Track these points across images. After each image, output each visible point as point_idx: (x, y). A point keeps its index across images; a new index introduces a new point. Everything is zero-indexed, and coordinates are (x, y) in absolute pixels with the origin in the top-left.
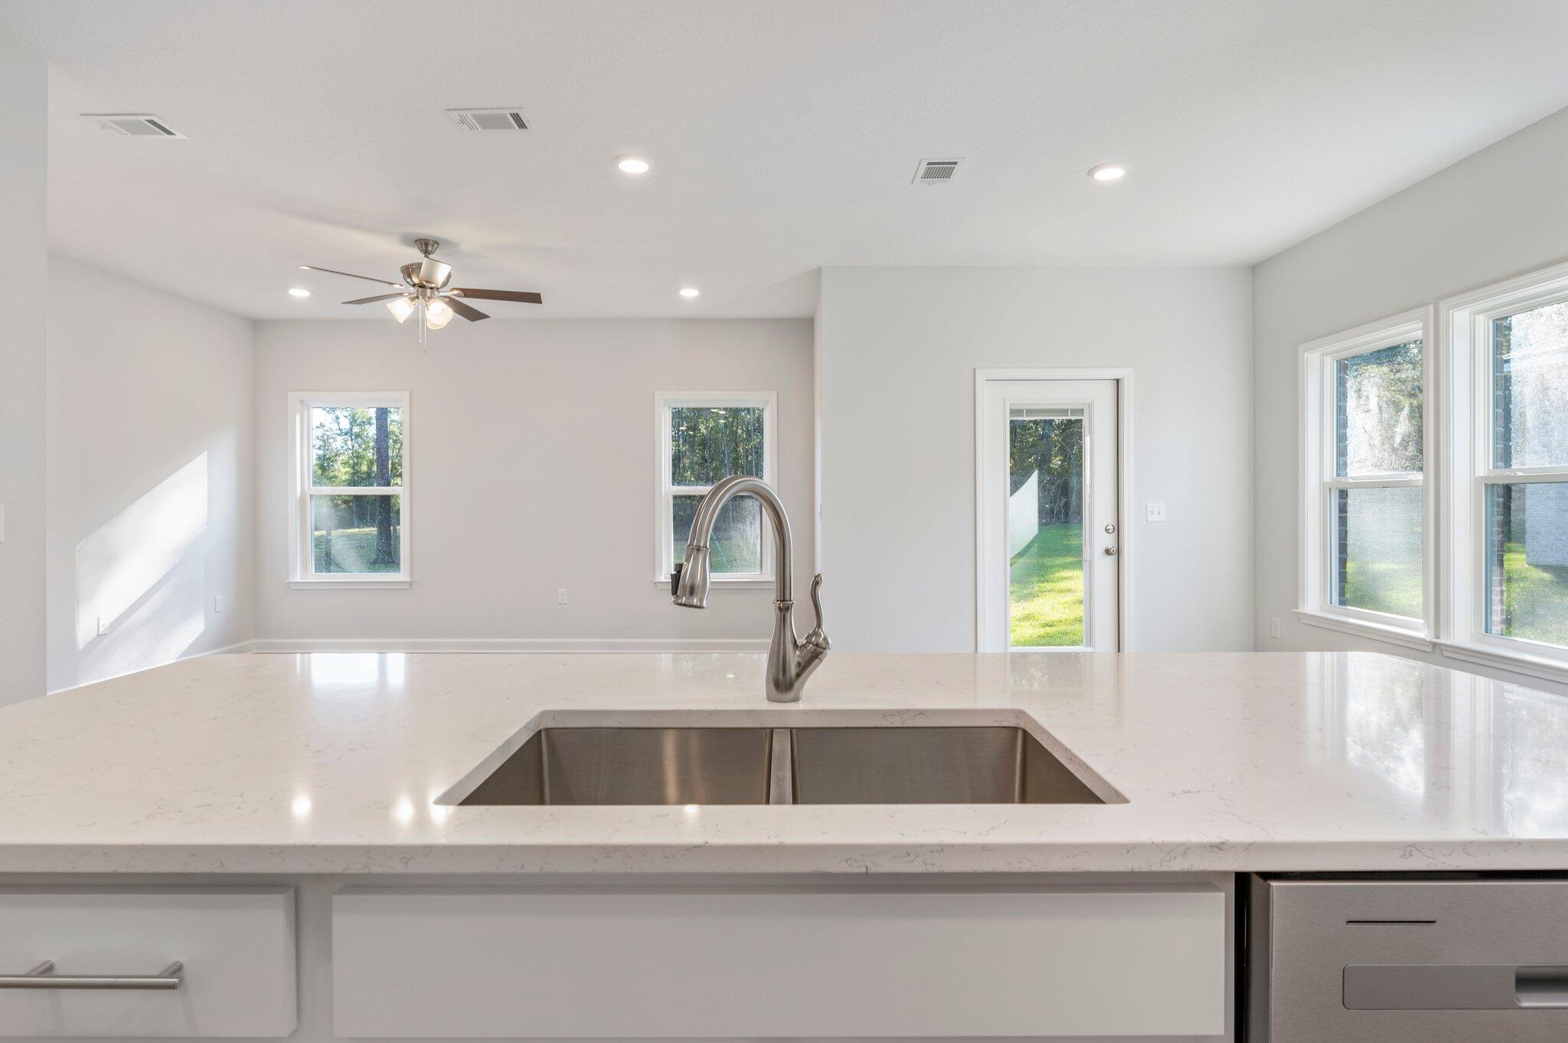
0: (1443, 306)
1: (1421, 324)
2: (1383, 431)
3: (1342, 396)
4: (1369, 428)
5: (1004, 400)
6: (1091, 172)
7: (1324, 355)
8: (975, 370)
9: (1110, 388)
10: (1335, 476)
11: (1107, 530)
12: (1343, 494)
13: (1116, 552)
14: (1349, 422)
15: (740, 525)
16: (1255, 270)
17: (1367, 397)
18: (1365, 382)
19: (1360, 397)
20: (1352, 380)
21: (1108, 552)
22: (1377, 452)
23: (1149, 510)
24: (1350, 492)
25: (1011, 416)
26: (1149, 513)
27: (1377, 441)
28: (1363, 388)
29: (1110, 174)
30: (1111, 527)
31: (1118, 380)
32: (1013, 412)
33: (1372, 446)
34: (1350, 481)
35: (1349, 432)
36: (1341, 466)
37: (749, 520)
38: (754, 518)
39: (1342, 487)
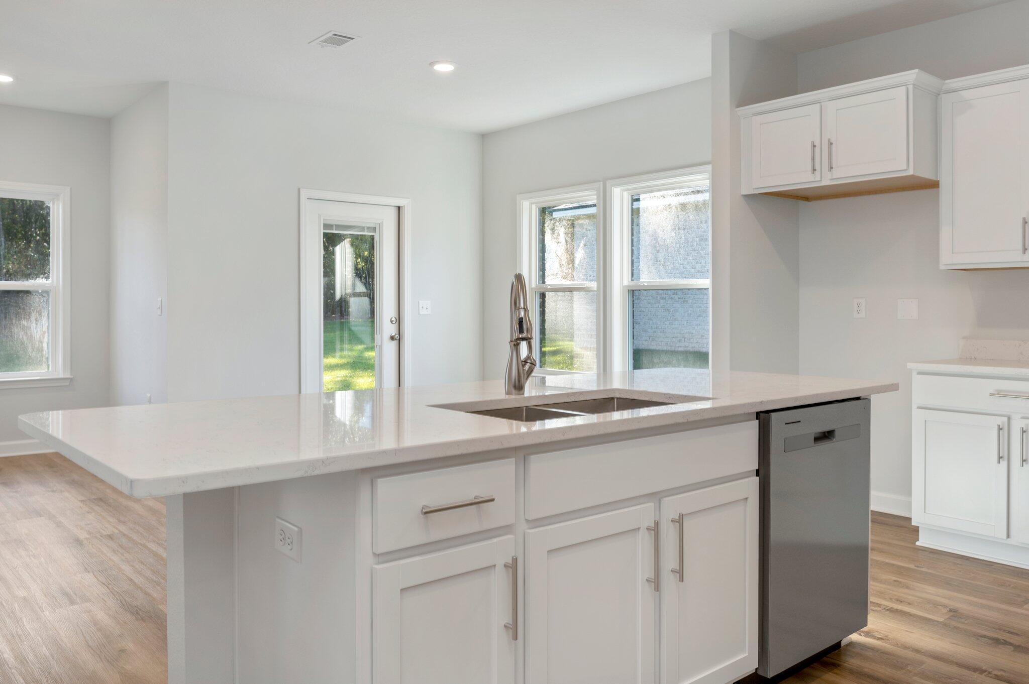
0: (608, 183)
1: (596, 193)
2: (568, 256)
3: (542, 233)
4: (559, 254)
5: (319, 216)
6: (432, 64)
7: (531, 204)
8: (299, 190)
9: (393, 213)
10: (538, 283)
11: (392, 322)
12: (543, 296)
13: (398, 339)
14: (546, 249)
15: (24, 323)
16: (485, 138)
17: (558, 233)
18: (557, 224)
19: (553, 233)
20: (549, 222)
21: (392, 338)
22: (565, 269)
23: (421, 306)
24: (547, 294)
25: (324, 229)
26: (421, 308)
27: (564, 262)
28: (556, 228)
29: (444, 68)
30: (394, 319)
31: (399, 207)
32: (326, 226)
33: (561, 265)
34: (549, 287)
35: (546, 255)
36: (543, 277)
37: (34, 316)
38: (40, 314)
39: (542, 291)
